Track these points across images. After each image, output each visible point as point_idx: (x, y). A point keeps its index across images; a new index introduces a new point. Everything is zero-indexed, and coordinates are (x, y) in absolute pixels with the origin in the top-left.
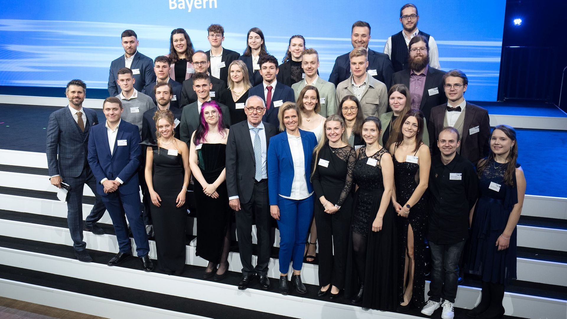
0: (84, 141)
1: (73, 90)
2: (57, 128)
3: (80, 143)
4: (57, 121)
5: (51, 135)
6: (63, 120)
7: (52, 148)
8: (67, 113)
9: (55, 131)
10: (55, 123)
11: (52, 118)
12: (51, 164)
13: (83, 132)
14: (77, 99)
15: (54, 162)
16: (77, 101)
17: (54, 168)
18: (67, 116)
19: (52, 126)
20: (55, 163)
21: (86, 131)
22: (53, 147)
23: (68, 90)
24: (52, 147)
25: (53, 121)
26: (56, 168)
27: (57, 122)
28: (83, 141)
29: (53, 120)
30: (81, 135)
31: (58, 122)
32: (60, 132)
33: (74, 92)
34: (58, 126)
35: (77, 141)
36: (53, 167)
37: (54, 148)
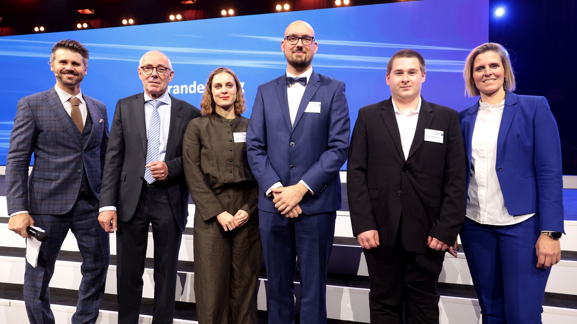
0: (84, 148)
1: (63, 58)
2: (30, 123)
3: (77, 151)
4: (32, 110)
5: (18, 137)
6: (44, 108)
7: (18, 161)
8: (51, 98)
9: (26, 130)
10: (26, 114)
11: (22, 106)
12: (13, 190)
13: (81, 132)
14: (71, 76)
15: (19, 186)
16: (69, 78)
17: (19, 197)
18: (52, 102)
19: (22, 121)
20: (21, 188)
21: (86, 131)
22: (21, 159)
23: (54, 58)
24: (17, 159)
25: (23, 112)
26: (21, 199)
27: (30, 112)
28: (82, 149)
29: (24, 109)
30: (78, 137)
31: (32, 113)
32: (37, 131)
33: (64, 62)
34: (33, 120)
35: (69, 148)
36: (16, 197)
37: (22, 161)
